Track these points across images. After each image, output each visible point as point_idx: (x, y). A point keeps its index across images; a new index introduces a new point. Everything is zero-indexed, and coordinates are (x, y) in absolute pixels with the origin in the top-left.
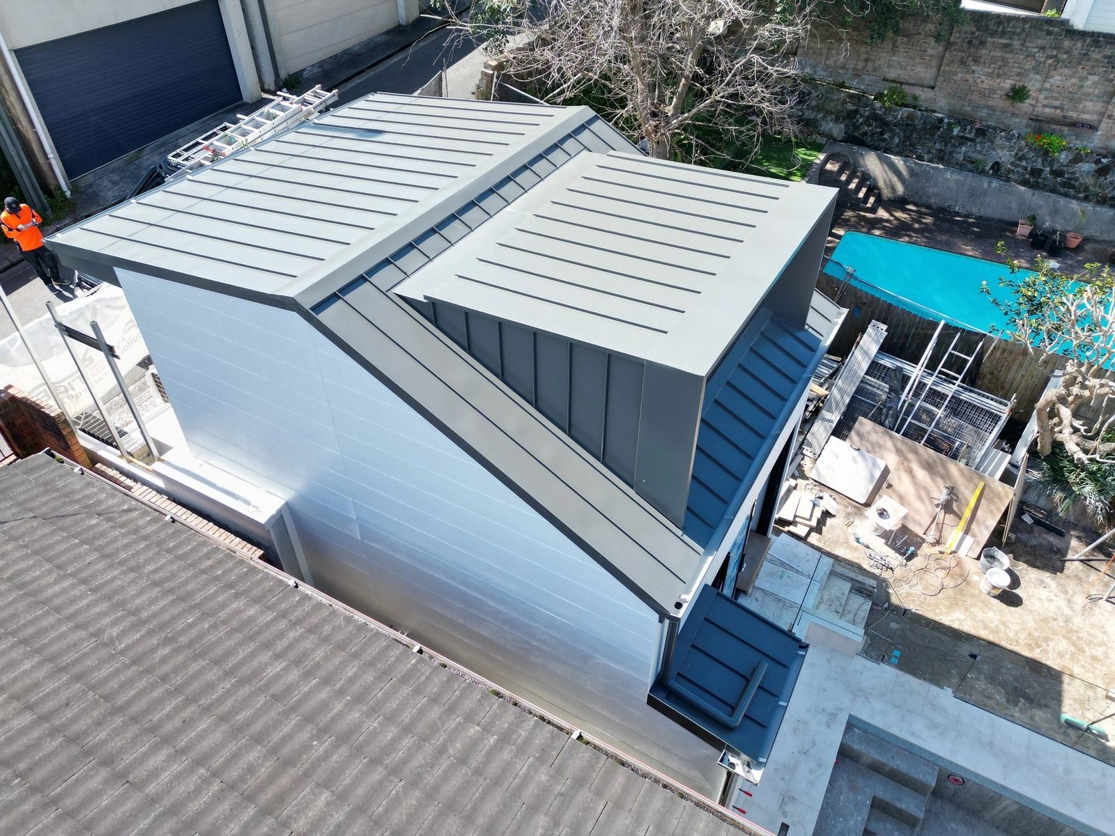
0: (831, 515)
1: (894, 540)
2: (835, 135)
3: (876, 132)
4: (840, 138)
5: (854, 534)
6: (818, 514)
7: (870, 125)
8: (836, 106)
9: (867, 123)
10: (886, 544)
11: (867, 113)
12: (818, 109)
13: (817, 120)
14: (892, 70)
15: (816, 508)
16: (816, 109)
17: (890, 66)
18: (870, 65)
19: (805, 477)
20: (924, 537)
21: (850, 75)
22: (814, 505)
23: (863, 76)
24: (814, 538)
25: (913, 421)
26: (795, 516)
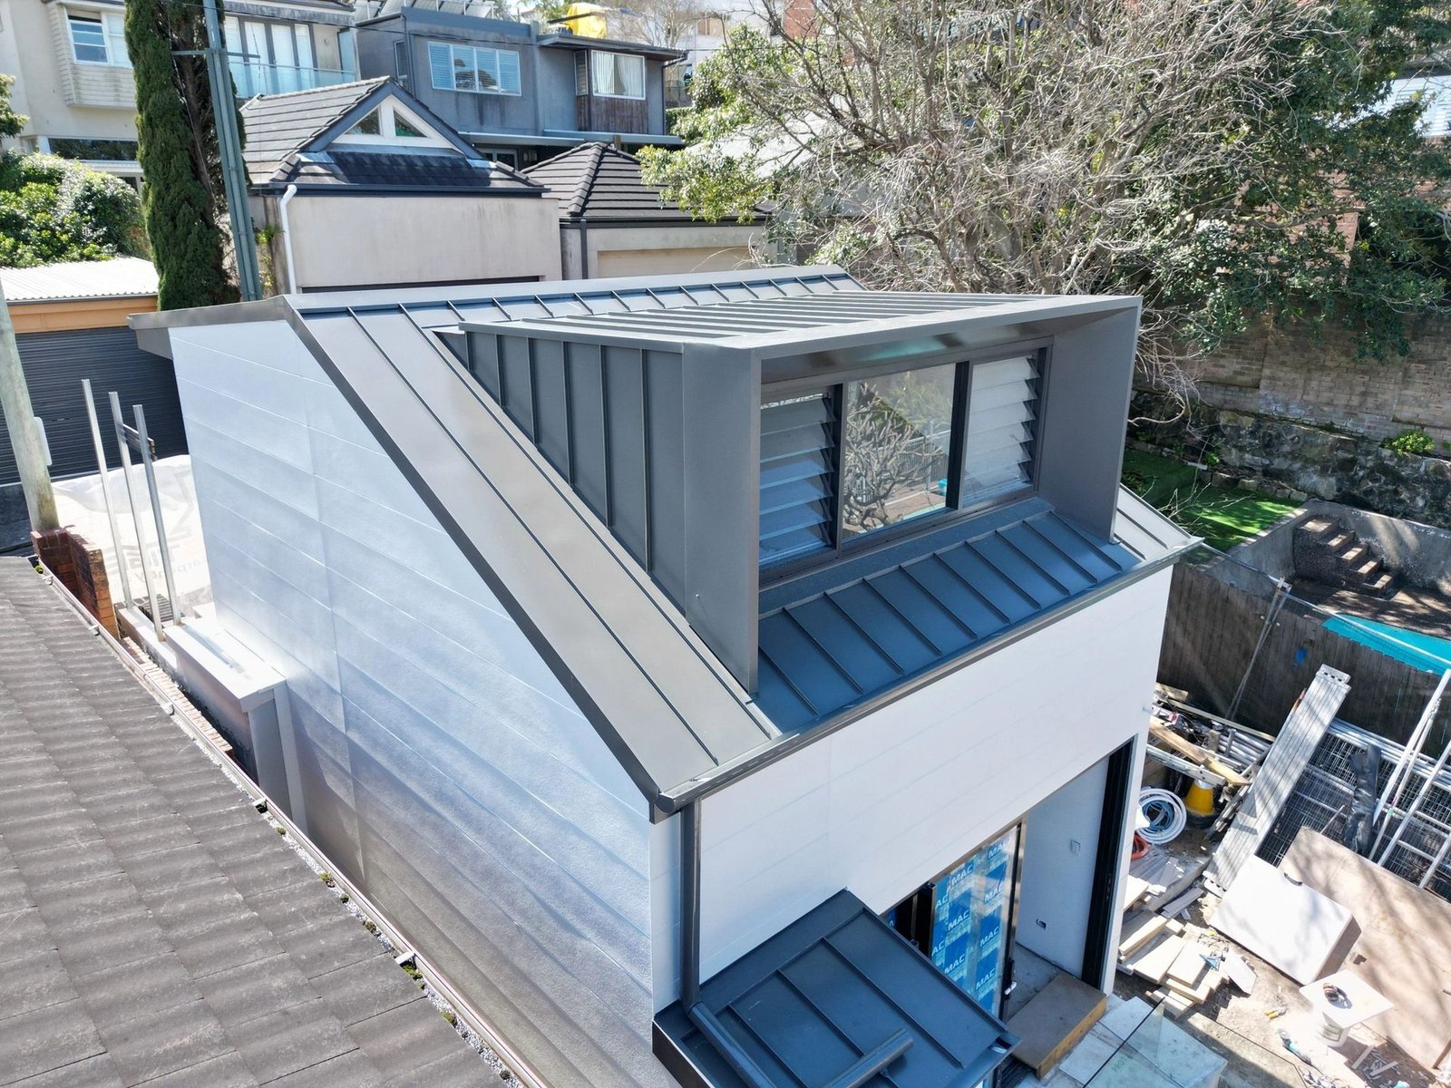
0: (1240, 992)
1: (1365, 1063)
2: (1323, 493)
3: (1387, 491)
4: (1331, 497)
5: (1280, 1031)
6: (1212, 981)
7: (1375, 480)
8: (1321, 453)
9: (1371, 475)
10: (1349, 1065)
11: (1370, 464)
12: (1294, 456)
13: (1293, 472)
14: (1406, 408)
15: (1211, 972)
16: (1290, 457)
17: (1401, 403)
18: (1370, 402)
19: (1201, 923)
20: (1434, 1072)
21: (1341, 414)
22: (1208, 966)
23: (1361, 415)
24: (1199, 1021)
25: (1404, 844)
26: (1167, 976)
